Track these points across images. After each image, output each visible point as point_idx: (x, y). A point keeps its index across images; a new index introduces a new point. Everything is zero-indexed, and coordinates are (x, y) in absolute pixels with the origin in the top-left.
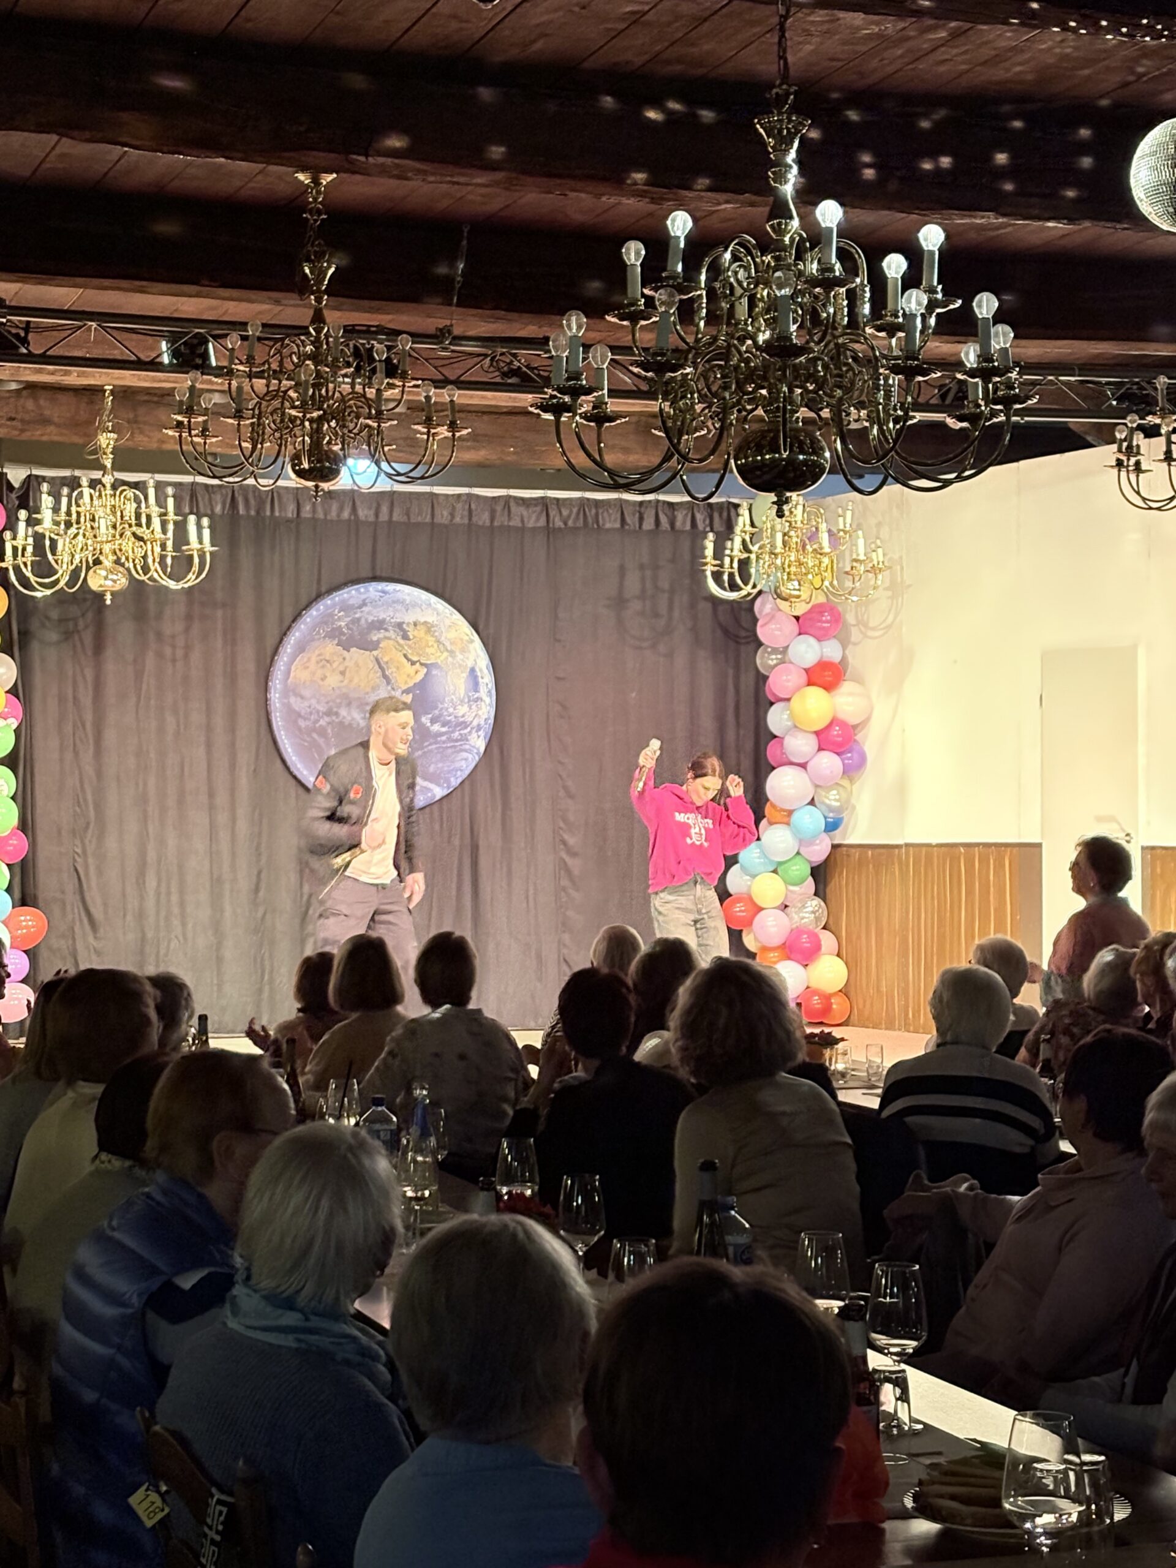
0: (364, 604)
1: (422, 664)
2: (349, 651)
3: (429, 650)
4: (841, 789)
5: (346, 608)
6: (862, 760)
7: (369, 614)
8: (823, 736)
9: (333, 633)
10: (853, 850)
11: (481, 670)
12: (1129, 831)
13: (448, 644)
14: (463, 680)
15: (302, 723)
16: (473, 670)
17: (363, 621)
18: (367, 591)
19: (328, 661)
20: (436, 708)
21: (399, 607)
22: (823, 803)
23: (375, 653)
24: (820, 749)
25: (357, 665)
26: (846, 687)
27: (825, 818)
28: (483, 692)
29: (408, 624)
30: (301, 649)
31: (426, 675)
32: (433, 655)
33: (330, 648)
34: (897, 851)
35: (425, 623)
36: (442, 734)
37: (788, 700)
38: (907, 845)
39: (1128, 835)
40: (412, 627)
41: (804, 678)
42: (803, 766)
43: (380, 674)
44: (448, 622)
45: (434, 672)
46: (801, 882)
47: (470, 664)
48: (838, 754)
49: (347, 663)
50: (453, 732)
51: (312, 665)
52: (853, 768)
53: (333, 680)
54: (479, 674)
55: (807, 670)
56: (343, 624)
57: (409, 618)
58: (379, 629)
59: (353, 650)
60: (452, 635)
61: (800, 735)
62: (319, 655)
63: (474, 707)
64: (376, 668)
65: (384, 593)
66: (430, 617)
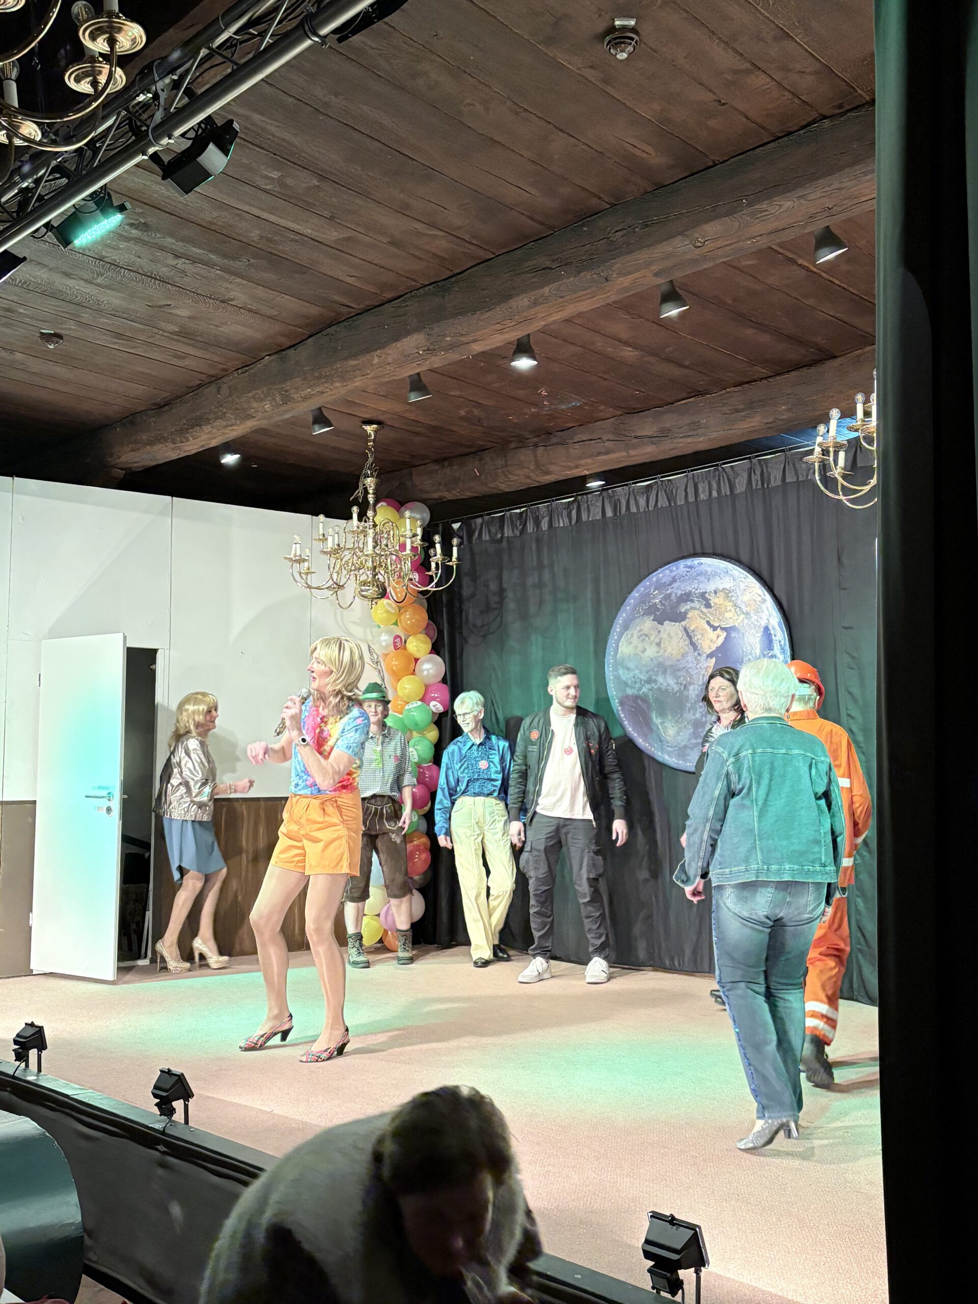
0: (674, 580)
1: (722, 629)
2: (662, 624)
3: (729, 615)
5: (660, 586)
7: (678, 589)
9: (650, 610)
11: (774, 628)
13: (743, 607)
14: (758, 640)
16: (766, 629)
17: (673, 596)
18: (675, 567)
19: (646, 635)
21: (702, 578)
23: (683, 623)
25: (669, 635)
28: (777, 650)
29: (710, 592)
30: (626, 627)
31: (726, 638)
32: (731, 618)
33: (648, 624)
35: (724, 589)
40: (714, 595)
43: (688, 642)
44: (742, 586)
45: (733, 634)
47: (763, 623)
49: (661, 635)
51: (635, 640)
53: (651, 652)
54: (772, 632)
56: (657, 601)
57: (710, 587)
58: (686, 601)
59: (666, 622)
60: (746, 597)
62: (640, 631)
64: (685, 637)
65: (691, 567)
66: (727, 584)
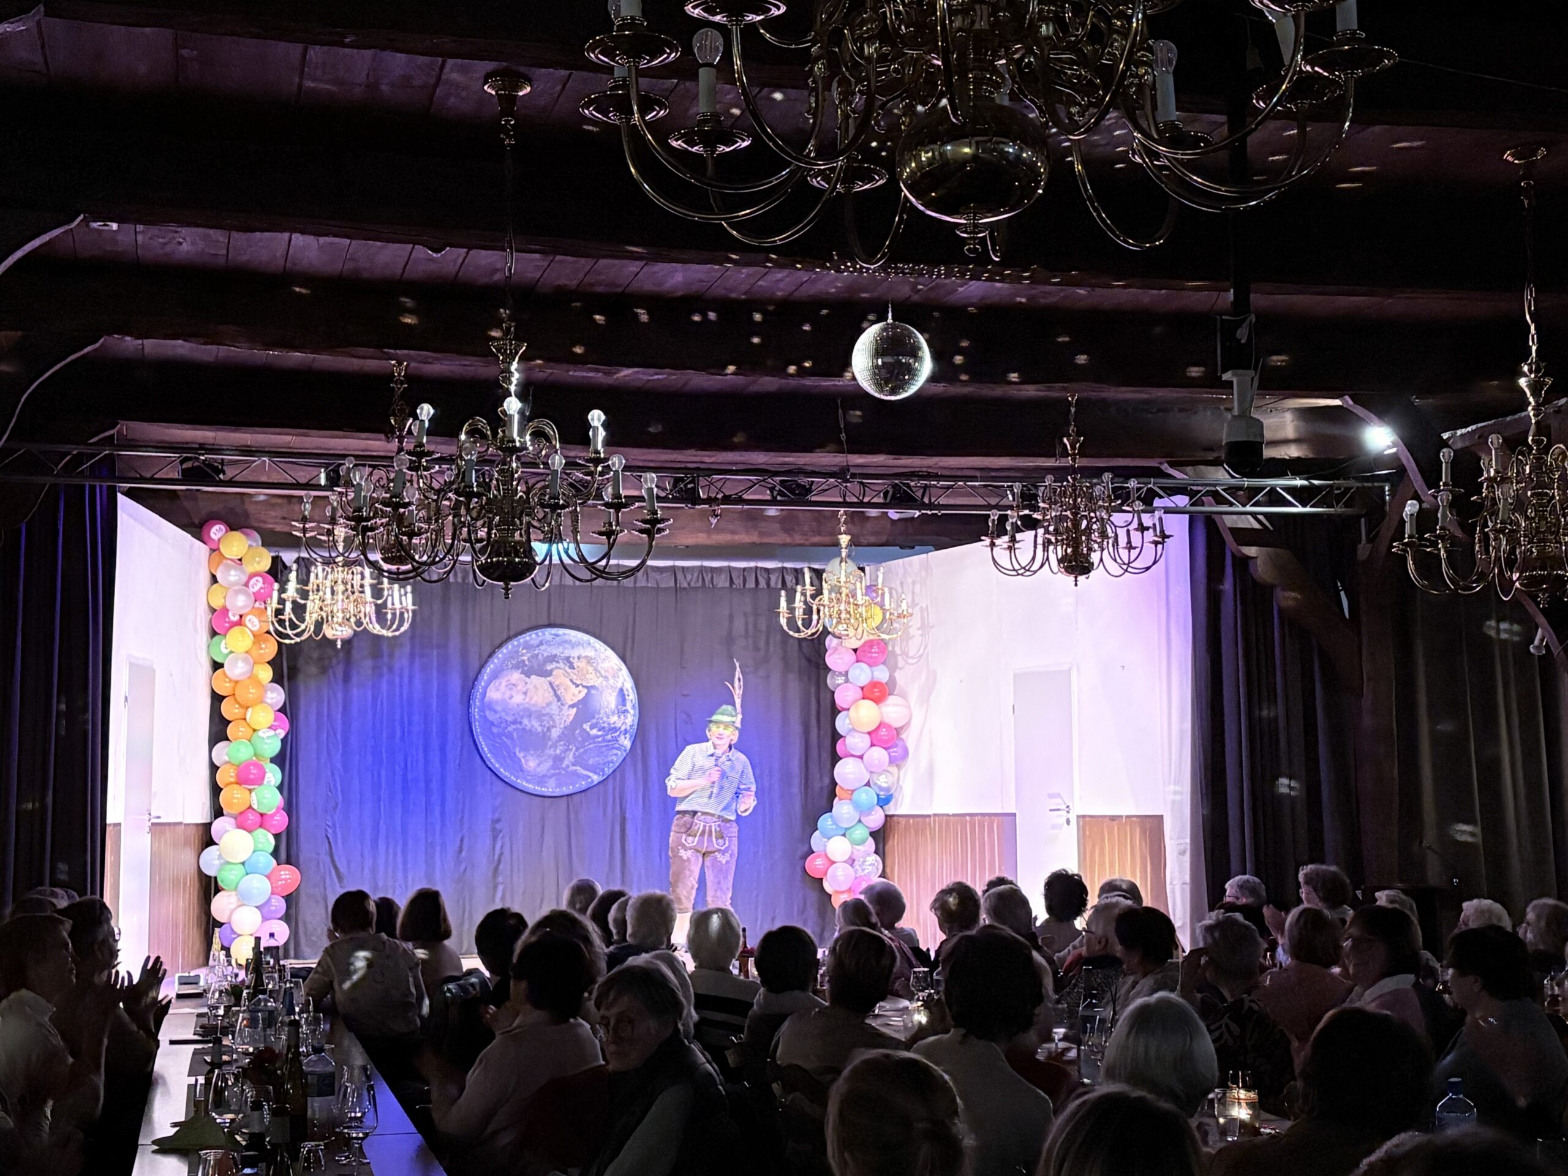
0: (541, 643)
1: (583, 686)
2: (529, 677)
3: (588, 676)
4: (888, 774)
5: (527, 646)
6: (906, 753)
7: (546, 651)
8: (873, 735)
9: (520, 666)
10: (901, 819)
11: (627, 690)
12: (1068, 804)
13: (603, 672)
14: (614, 698)
15: (495, 730)
16: (621, 690)
17: (540, 657)
18: (544, 634)
19: (514, 685)
20: (594, 717)
21: (567, 646)
22: (875, 784)
23: (549, 679)
24: (872, 745)
25: (535, 687)
26: (891, 700)
27: (878, 795)
28: (629, 706)
29: (574, 658)
30: (495, 676)
31: (587, 694)
32: (593, 680)
33: (516, 676)
34: (928, 820)
35: (586, 657)
36: (598, 737)
37: (848, 709)
38: (935, 815)
39: (1068, 807)
40: (576, 659)
41: (860, 693)
42: (861, 757)
43: (552, 693)
44: (602, 656)
45: (593, 692)
46: (863, 842)
47: (619, 685)
48: (886, 749)
49: (528, 686)
50: (607, 735)
51: (503, 687)
52: (898, 758)
53: (518, 699)
54: (626, 693)
55: (862, 688)
56: (525, 658)
57: (575, 653)
58: (551, 662)
59: (533, 677)
60: (606, 665)
61: (857, 735)
62: (508, 681)
63: (622, 717)
64: (550, 689)
65: (557, 635)
66: (590, 653)
